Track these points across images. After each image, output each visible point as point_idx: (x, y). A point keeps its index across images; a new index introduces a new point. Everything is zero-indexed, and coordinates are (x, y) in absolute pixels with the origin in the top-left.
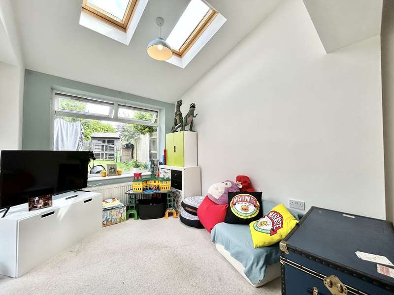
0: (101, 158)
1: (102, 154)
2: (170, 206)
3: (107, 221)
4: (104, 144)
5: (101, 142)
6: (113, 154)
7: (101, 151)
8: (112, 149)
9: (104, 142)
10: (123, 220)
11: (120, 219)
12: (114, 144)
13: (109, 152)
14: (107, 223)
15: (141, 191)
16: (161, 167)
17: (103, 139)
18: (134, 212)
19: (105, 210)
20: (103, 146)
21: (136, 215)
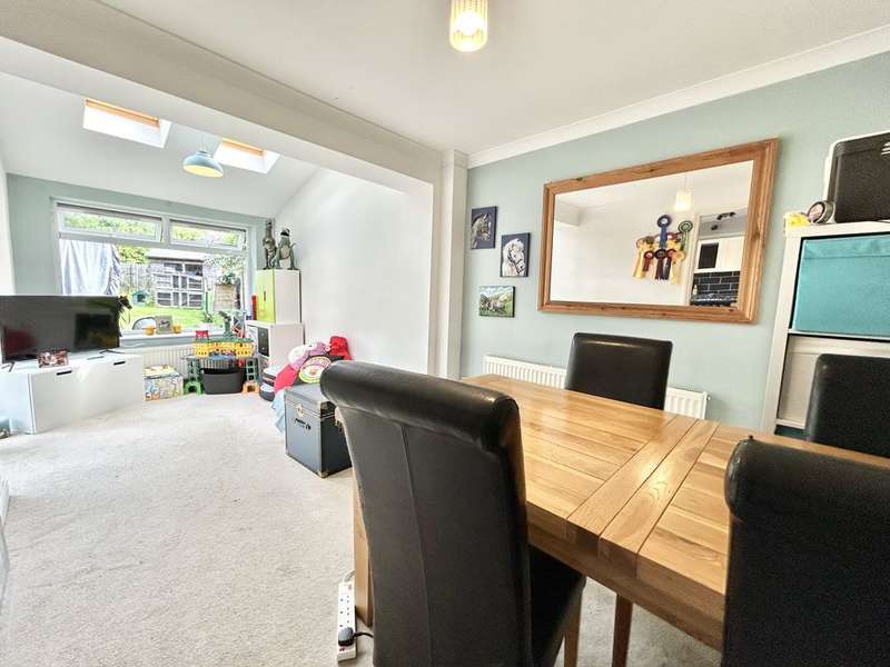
0: (172, 303)
1: (176, 294)
2: (251, 378)
3: (153, 393)
4: (179, 274)
5: (172, 270)
6: (199, 297)
7: (172, 287)
8: (197, 285)
9: (178, 268)
10: (179, 394)
11: (174, 391)
12: (201, 275)
13: (190, 291)
14: (151, 397)
15: (207, 356)
16: (246, 322)
17: (176, 263)
18: (197, 384)
19: (149, 378)
20: (176, 278)
21: (199, 389)
